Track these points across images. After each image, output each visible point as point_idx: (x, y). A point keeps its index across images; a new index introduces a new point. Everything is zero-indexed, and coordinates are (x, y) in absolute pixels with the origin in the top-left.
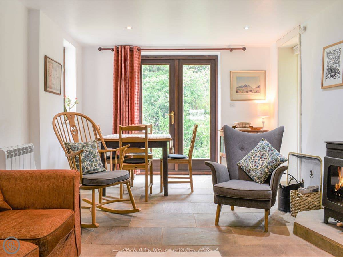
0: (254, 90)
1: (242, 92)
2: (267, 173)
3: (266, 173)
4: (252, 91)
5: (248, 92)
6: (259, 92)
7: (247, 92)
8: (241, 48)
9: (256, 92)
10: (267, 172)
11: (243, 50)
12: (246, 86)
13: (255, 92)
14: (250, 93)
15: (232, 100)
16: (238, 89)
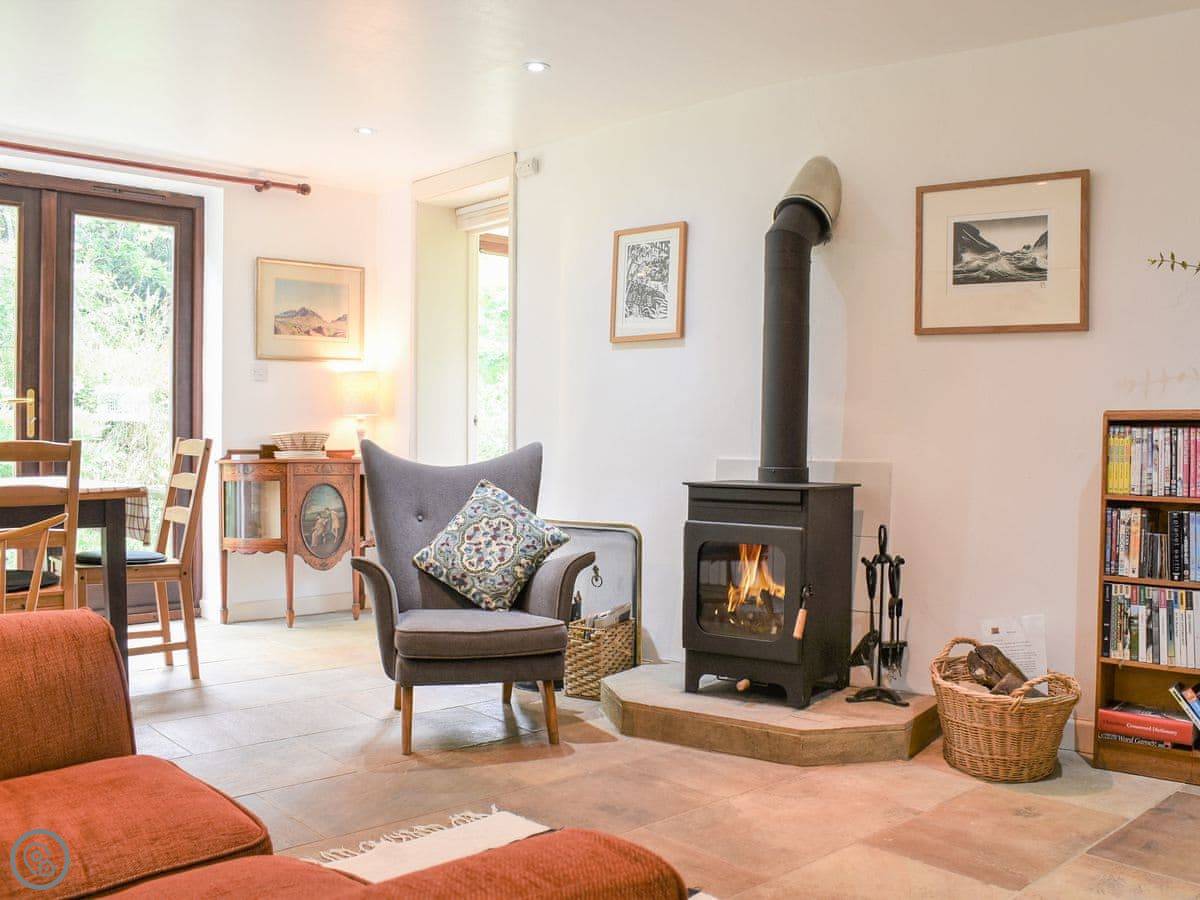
0: (328, 330)
1: (293, 333)
2: (521, 578)
3: (516, 579)
4: (325, 331)
5: (311, 333)
6: (343, 336)
7: (308, 333)
8: (296, 184)
9: (335, 335)
10: (519, 575)
11: (300, 195)
12: (304, 312)
13: (332, 334)
14: (318, 337)
15: (259, 358)
16: (279, 320)
